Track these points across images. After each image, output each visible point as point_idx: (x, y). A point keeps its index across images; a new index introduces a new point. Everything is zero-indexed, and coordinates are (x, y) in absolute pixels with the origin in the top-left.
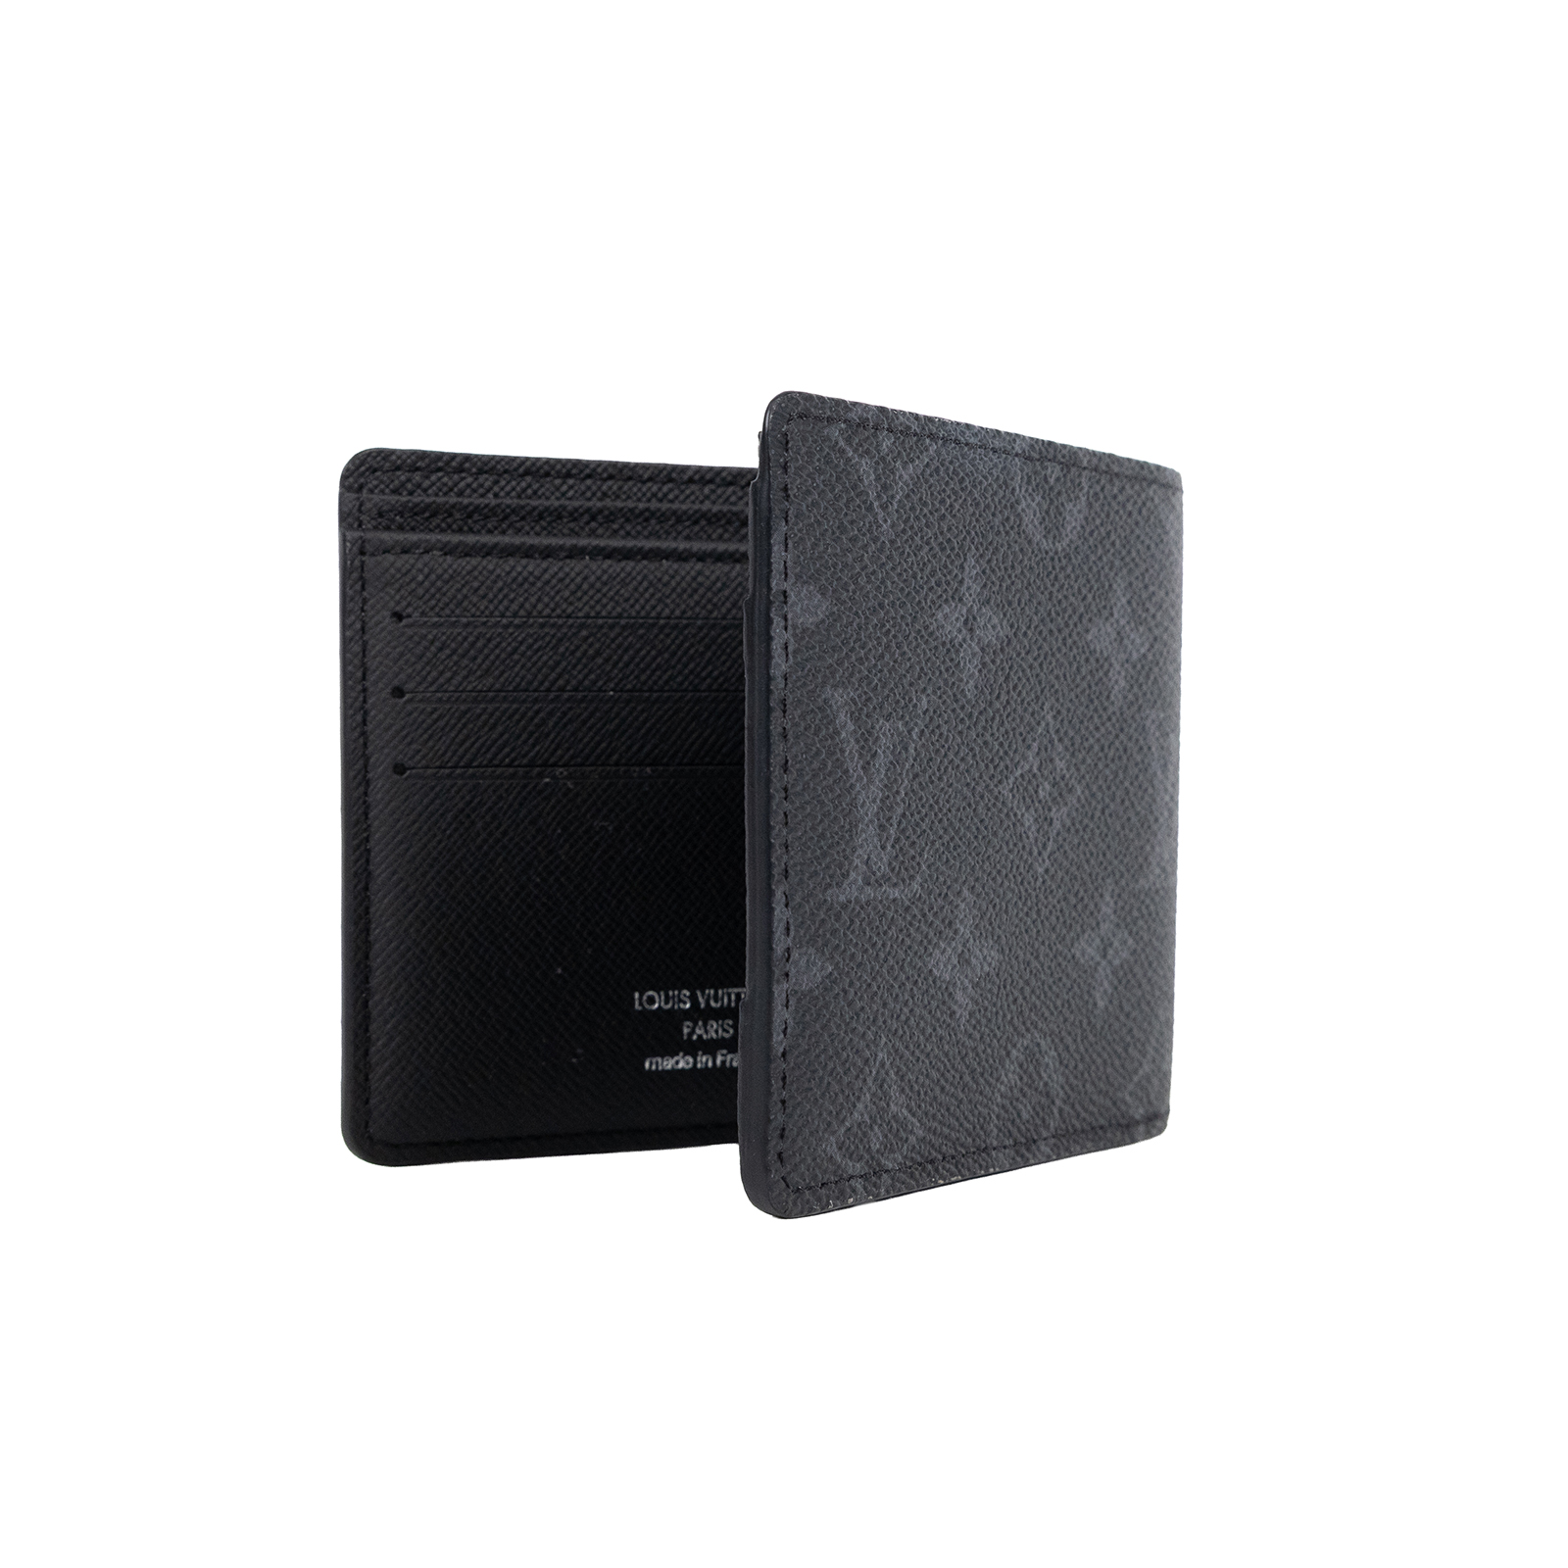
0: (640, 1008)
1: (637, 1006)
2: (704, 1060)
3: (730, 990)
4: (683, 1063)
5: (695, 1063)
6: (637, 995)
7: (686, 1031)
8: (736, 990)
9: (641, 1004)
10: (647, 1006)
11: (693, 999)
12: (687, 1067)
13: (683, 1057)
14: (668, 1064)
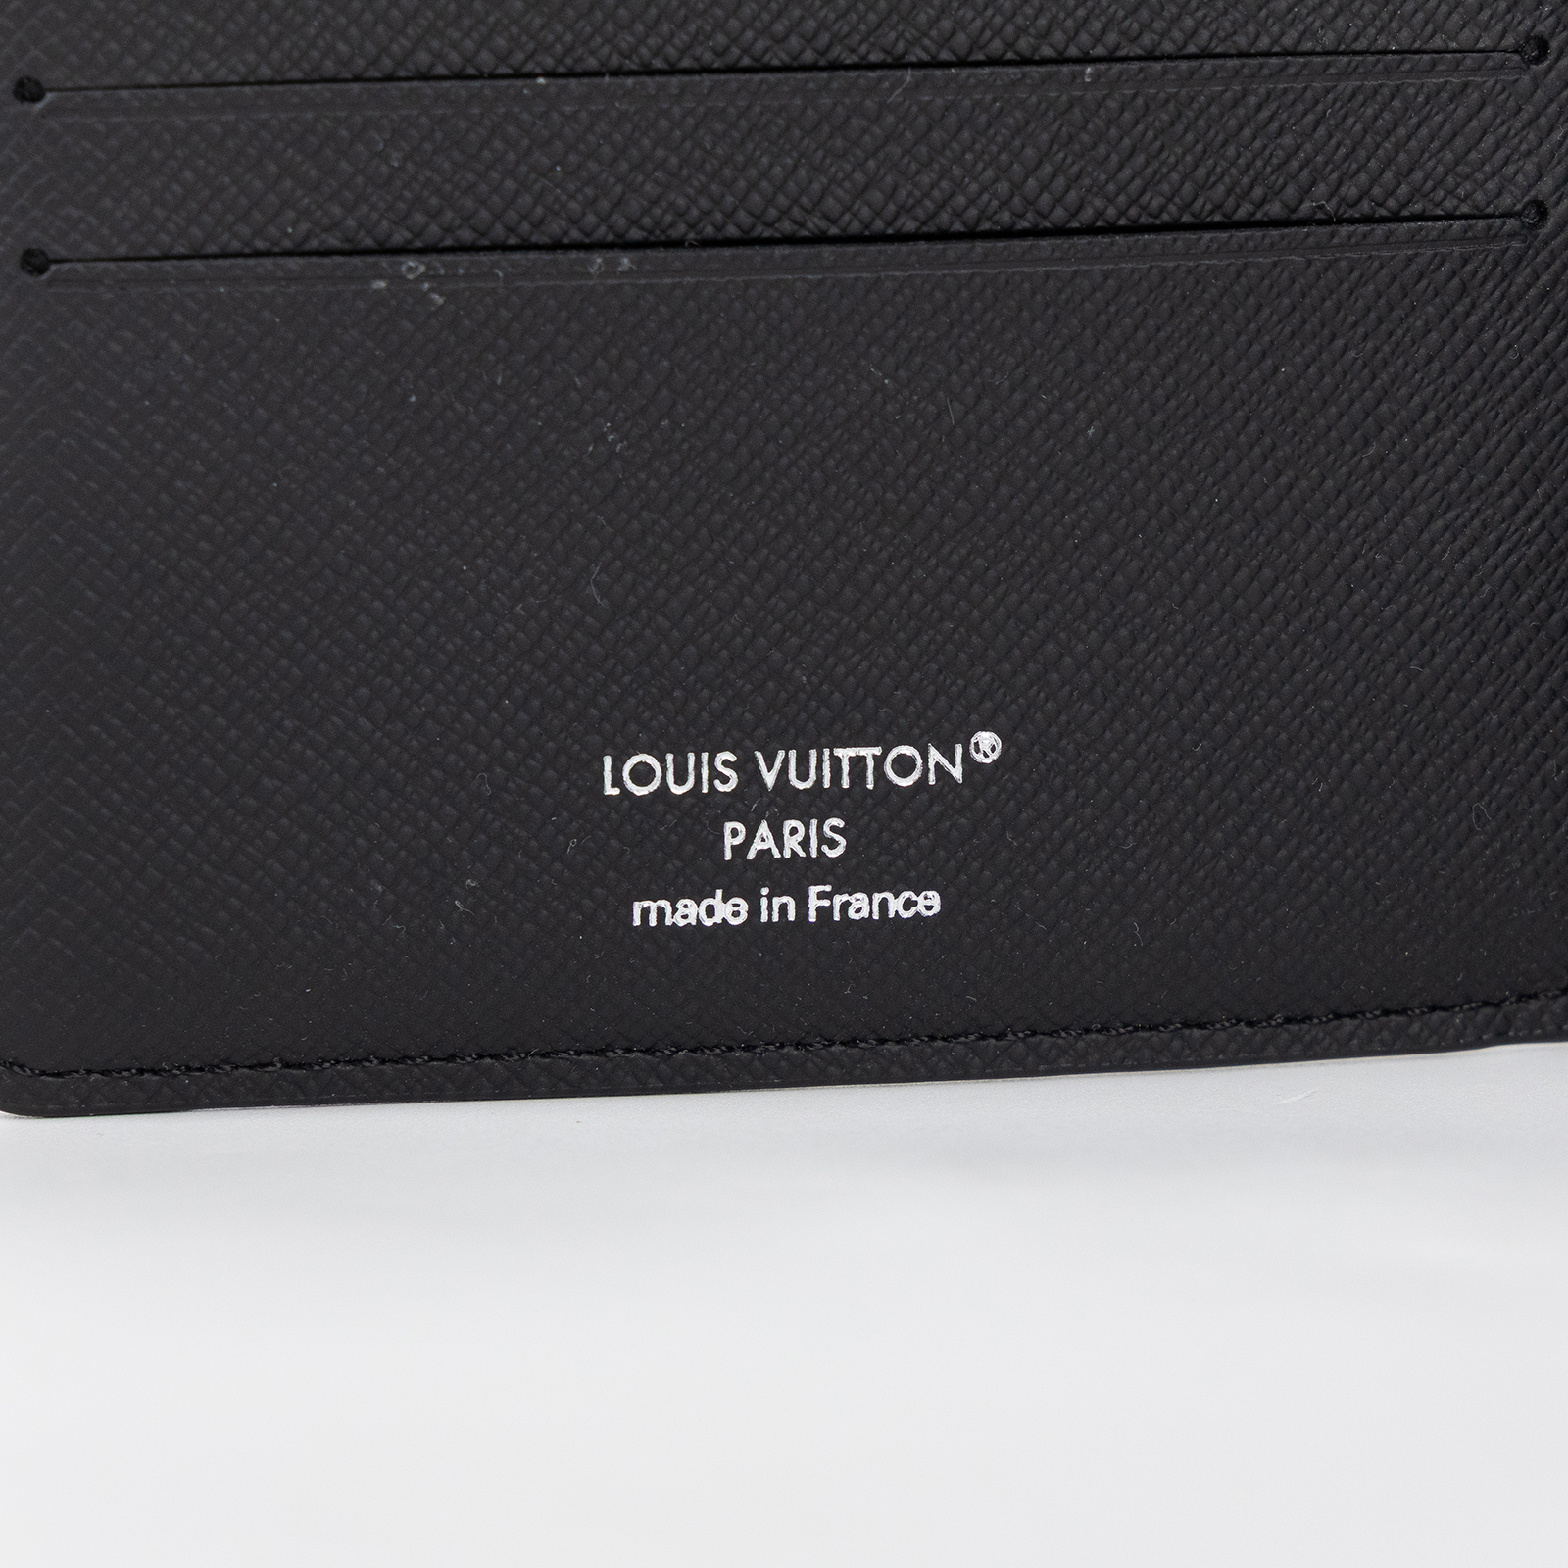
0: (616, 791)
1: (611, 791)
2: (777, 906)
3: (839, 752)
4: (728, 910)
5: (754, 911)
6: (608, 761)
7: (729, 842)
8: (852, 752)
9: (617, 781)
10: (631, 786)
11: (746, 769)
12: (735, 922)
13: (725, 899)
14: (688, 912)
